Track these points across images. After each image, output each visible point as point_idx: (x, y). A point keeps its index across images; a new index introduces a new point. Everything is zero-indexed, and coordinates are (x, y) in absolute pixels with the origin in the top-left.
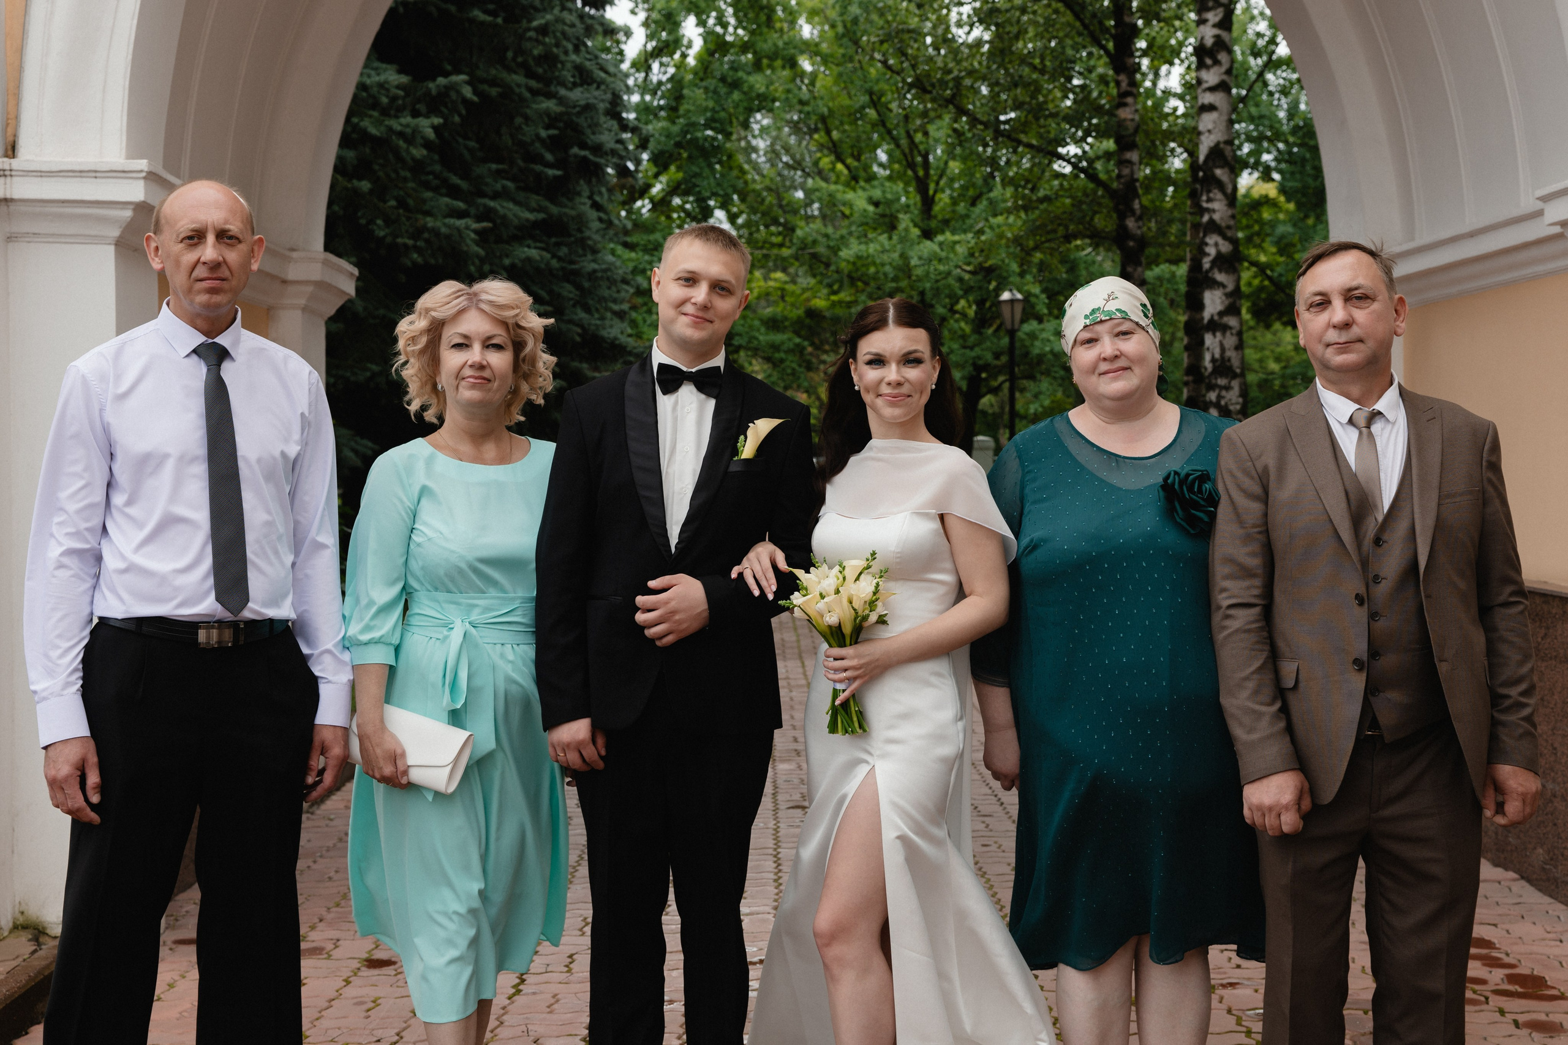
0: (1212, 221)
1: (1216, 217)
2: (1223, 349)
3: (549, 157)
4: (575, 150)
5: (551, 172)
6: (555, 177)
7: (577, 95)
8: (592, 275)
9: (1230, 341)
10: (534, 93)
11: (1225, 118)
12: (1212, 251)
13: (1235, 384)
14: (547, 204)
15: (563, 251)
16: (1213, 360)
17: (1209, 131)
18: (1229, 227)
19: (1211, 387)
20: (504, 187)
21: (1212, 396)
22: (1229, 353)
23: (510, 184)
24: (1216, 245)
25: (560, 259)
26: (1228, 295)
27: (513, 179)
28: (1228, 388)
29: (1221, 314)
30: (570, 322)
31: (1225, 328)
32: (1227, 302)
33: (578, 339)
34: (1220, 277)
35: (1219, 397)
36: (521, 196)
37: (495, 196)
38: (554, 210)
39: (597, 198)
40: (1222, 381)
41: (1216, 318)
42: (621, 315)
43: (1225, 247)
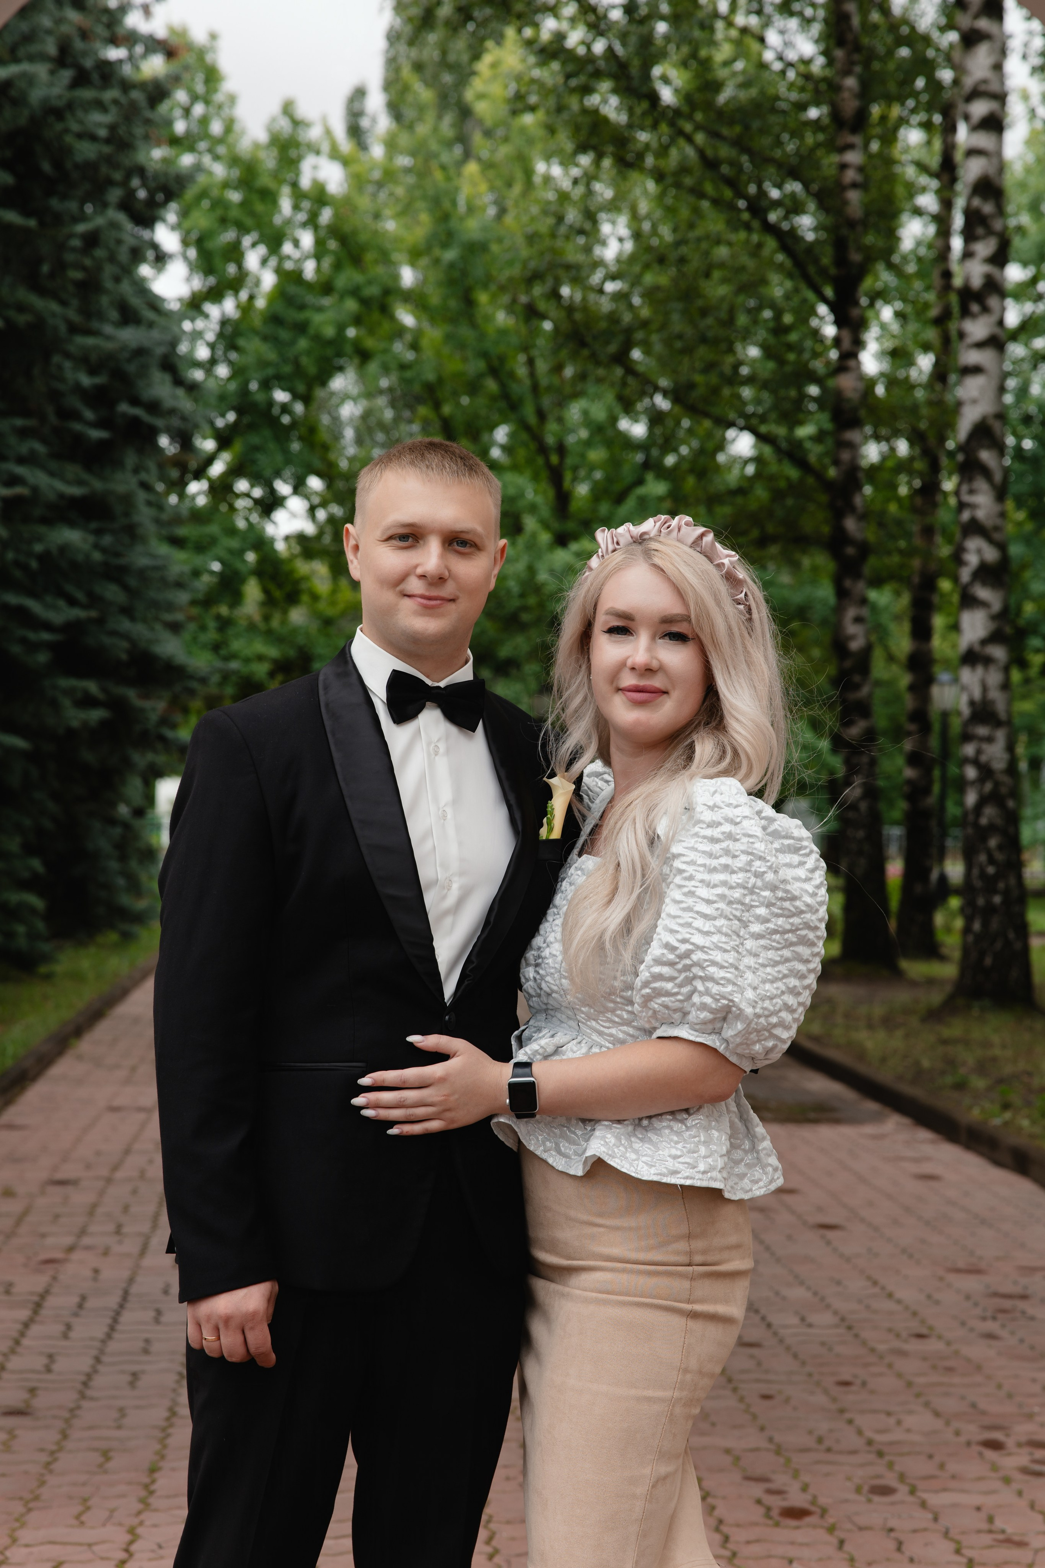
0: (974, 521)
1: (981, 514)
2: (985, 688)
3: (89, 415)
4: (124, 408)
5: (96, 434)
6: (101, 443)
7: (129, 336)
8: (142, 573)
9: (994, 677)
10: (74, 329)
11: (994, 383)
12: (972, 560)
13: (1001, 735)
14: (85, 476)
15: (107, 540)
16: (972, 703)
17: (974, 401)
18: (997, 529)
19: (967, 737)
20: (32, 452)
21: (969, 750)
22: (995, 694)
23: (40, 448)
24: (979, 551)
25: (104, 550)
26: (994, 618)
27: (44, 441)
28: (990, 740)
29: (984, 642)
30: (114, 633)
31: (987, 661)
32: (992, 626)
33: (124, 657)
34: (983, 593)
35: (979, 752)
36: (53, 465)
37: (21, 460)
38: (98, 485)
39: (144, 476)
40: (982, 731)
41: (977, 648)
42: (175, 628)
43: (991, 554)
